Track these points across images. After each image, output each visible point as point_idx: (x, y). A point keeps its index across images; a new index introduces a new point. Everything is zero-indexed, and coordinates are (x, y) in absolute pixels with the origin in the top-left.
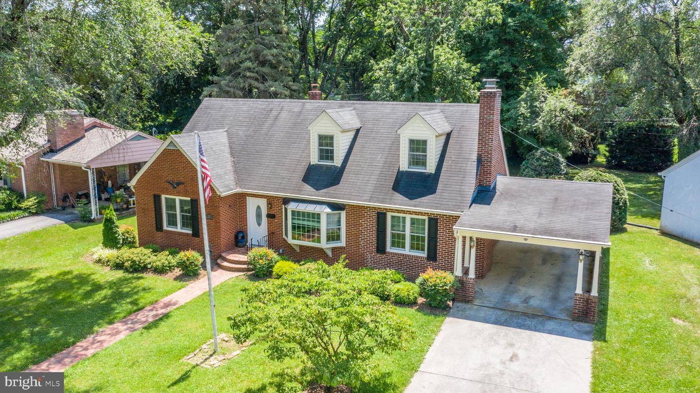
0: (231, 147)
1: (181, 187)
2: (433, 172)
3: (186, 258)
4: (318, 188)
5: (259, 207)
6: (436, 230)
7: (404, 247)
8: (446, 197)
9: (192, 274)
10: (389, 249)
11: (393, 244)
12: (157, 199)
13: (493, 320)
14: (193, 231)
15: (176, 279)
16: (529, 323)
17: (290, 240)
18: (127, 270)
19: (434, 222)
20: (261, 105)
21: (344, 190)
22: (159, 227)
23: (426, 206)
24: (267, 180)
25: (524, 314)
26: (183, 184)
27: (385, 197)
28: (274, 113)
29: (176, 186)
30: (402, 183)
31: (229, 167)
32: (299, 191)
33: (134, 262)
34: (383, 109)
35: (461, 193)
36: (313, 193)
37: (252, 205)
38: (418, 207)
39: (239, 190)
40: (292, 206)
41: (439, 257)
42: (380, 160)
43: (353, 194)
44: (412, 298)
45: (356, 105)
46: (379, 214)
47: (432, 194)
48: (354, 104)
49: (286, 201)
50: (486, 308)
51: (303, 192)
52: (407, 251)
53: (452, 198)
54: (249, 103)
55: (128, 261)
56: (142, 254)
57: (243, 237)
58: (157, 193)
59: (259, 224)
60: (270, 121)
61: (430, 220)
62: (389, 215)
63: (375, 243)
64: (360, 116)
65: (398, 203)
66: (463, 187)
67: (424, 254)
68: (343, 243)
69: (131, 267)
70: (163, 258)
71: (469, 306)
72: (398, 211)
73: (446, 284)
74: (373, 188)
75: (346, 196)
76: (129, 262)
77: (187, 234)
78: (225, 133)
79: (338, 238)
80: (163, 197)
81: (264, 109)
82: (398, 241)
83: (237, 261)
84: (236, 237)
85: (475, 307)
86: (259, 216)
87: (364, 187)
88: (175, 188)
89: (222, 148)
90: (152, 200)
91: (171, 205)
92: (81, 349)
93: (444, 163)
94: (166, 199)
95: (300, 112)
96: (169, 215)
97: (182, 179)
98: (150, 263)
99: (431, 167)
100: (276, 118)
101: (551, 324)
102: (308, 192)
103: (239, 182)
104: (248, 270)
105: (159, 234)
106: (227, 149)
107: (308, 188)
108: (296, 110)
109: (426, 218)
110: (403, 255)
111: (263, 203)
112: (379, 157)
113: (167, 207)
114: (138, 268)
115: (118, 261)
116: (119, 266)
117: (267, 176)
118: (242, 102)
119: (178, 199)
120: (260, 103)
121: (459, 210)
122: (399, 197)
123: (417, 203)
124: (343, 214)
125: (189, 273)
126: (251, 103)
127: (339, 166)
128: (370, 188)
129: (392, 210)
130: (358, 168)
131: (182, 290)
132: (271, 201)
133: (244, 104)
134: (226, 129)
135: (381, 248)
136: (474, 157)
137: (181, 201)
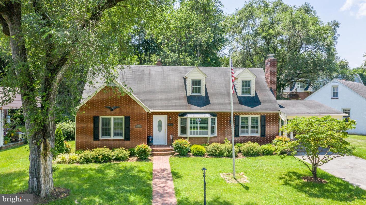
1: (117, 109)
2: (254, 96)
4: (200, 106)
5: (160, 121)
6: (265, 121)
7: (248, 132)
8: (267, 105)
10: (241, 134)
12: (96, 119)
14: (125, 137)
17: (189, 136)
19: (263, 118)
21: (215, 106)
22: (96, 138)
26: (119, 107)
29: (112, 110)
30: (242, 101)
32: (189, 109)
36: (199, 109)
37: (155, 120)
40: (189, 116)
41: (266, 135)
43: (221, 107)
46: (236, 116)
47: (260, 105)
51: (192, 109)
52: (250, 134)
53: (270, 105)
57: (152, 139)
58: (96, 115)
59: (160, 131)
63: (234, 132)
67: (259, 135)
74: (230, 104)
75: (218, 109)
79: (214, 132)
80: (101, 117)
82: (244, 130)
87: (225, 104)
88: (113, 110)
90: (92, 120)
91: (107, 123)
93: (257, 92)
94: (103, 118)
95: (163, 72)
96: (104, 129)
97: (118, 105)
99: (253, 94)
105: (96, 142)
108: (159, 70)
109: (259, 116)
110: (248, 136)
113: (103, 125)
117: (164, 103)
119: (112, 117)
121: (277, 110)
124: (216, 118)
127: (205, 96)
129: (241, 114)
130: (216, 96)
132: (170, 115)
135: (237, 135)
136: (268, 89)
137: (115, 119)
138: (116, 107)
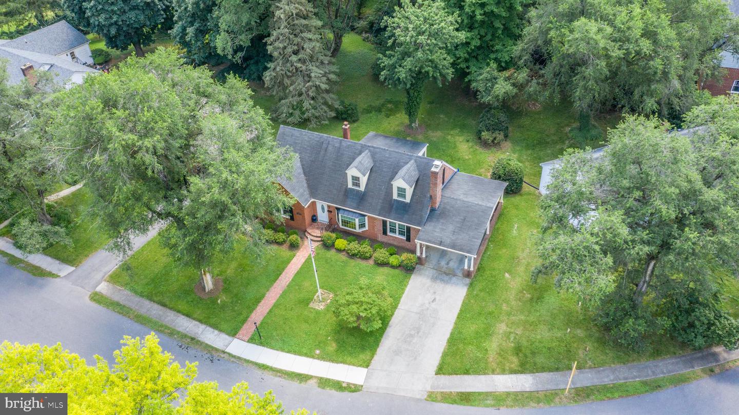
0: (303, 168)
2: (409, 202)
5: (322, 205)
7: (395, 233)
8: (414, 218)
10: (389, 233)
11: (391, 231)
13: (431, 277)
14: (290, 217)
15: (289, 249)
16: (445, 278)
17: (341, 226)
19: (409, 229)
20: (316, 137)
23: (404, 222)
24: (327, 195)
25: (445, 273)
27: (386, 214)
28: (325, 146)
31: (305, 184)
32: (344, 205)
34: (385, 153)
35: (421, 217)
36: (351, 207)
37: (319, 204)
38: (401, 222)
39: (313, 200)
40: (341, 212)
41: (411, 241)
42: (383, 190)
43: (371, 210)
44: (398, 265)
45: (371, 148)
46: (383, 221)
47: (408, 215)
49: (338, 209)
50: (430, 269)
51: (346, 206)
52: (397, 235)
53: (417, 219)
54: (308, 134)
57: (316, 218)
59: (324, 212)
60: (322, 153)
62: (388, 223)
63: (382, 231)
64: (373, 157)
65: (392, 219)
66: (422, 213)
67: (405, 238)
68: (367, 228)
70: (280, 238)
71: (422, 267)
73: (412, 263)
74: (380, 208)
77: (288, 219)
78: (298, 157)
79: (364, 226)
81: (318, 141)
82: (393, 231)
83: (314, 235)
84: (312, 218)
85: (425, 268)
86: (323, 208)
87: (376, 206)
93: (414, 197)
95: (340, 148)
99: (408, 200)
100: (326, 150)
103: (311, 194)
104: (321, 241)
106: (301, 171)
107: (348, 203)
108: (337, 145)
109: (405, 227)
110: (395, 237)
111: (325, 205)
112: (383, 188)
117: (326, 192)
120: (314, 135)
121: (419, 226)
122: (393, 215)
123: (401, 220)
124: (366, 219)
125: (294, 246)
127: (363, 191)
128: (378, 207)
130: (373, 194)
131: (295, 258)
134: (298, 154)
135: (385, 233)
136: (429, 195)
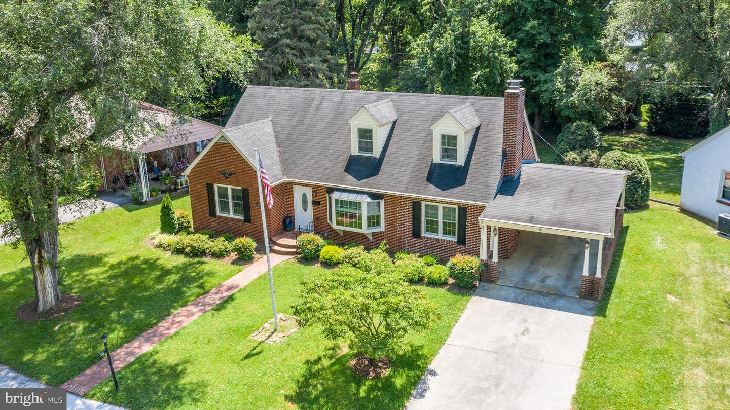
0: (276, 137)
1: (233, 177)
2: (463, 165)
3: (241, 245)
4: (359, 178)
5: (304, 195)
6: (465, 218)
7: (437, 232)
8: (473, 189)
9: (247, 259)
10: (423, 234)
11: (427, 230)
12: (210, 188)
13: (512, 298)
14: (245, 217)
15: (233, 263)
16: (543, 301)
17: (334, 226)
18: (187, 255)
19: (463, 210)
20: (303, 94)
21: (383, 181)
22: (213, 213)
23: (455, 197)
24: (312, 170)
25: (540, 293)
26: (234, 174)
27: (419, 188)
28: (316, 103)
29: (227, 176)
30: (435, 175)
31: (276, 157)
32: (342, 181)
33: (193, 247)
34: (418, 100)
35: (487, 185)
36: (354, 183)
37: (298, 192)
38: (449, 197)
39: (286, 180)
40: (336, 195)
41: (468, 242)
42: (415, 152)
43: (391, 185)
44: (443, 279)
45: (393, 97)
46: (414, 203)
47: (461, 185)
48: (390, 95)
49: (330, 190)
50: (507, 288)
51: (345, 182)
52: (440, 236)
53: (479, 189)
54: (291, 91)
55: (188, 246)
56: (201, 240)
57: (291, 222)
58: (209, 182)
59: (305, 210)
60: (312, 111)
61: (459, 208)
62: (423, 204)
63: (411, 228)
64: (397, 108)
65: (431, 195)
66: (489, 179)
67: (454, 239)
68: (382, 228)
69: (191, 252)
70: (220, 244)
71: (492, 285)
72: (431, 201)
73: (472, 268)
74: (409, 179)
75: (385, 187)
76: (189, 248)
77: (240, 220)
78: (270, 123)
79: (378, 224)
80: (216, 186)
81: (306, 99)
82: (432, 226)
83: (287, 245)
84: (284, 222)
85: (498, 287)
86: (304, 202)
87: (401, 178)
88: (227, 178)
89: (268, 138)
90: (205, 188)
91: (223, 194)
92: (164, 329)
93: (473, 157)
94: (219, 187)
95: (341, 103)
96: (221, 202)
97: (233, 171)
98: (208, 249)
99: (460, 161)
100: (318, 108)
101: (562, 302)
102: (350, 182)
103: (286, 171)
104: (297, 253)
105: (213, 219)
106: (273, 140)
107: (349, 178)
108: (337, 100)
109: (456, 207)
110: (436, 239)
111: (309, 192)
112: (414, 149)
113: (220, 197)
114: (198, 253)
115: (178, 247)
116: (179, 251)
117: (311, 165)
118: (284, 91)
119: (229, 188)
120: (301, 91)
121: (485, 201)
122: (432, 188)
123: (448, 194)
124: (382, 202)
125: (244, 258)
126: (293, 91)
127: (378, 157)
128: (406, 179)
129: (426, 200)
130: (395, 160)
131: (240, 273)
132: (316, 190)
133: (286, 93)
134: (270, 119)
135: (416, 233)
136: (500, 151)
137: (232, 189)
138: (230, 175)
